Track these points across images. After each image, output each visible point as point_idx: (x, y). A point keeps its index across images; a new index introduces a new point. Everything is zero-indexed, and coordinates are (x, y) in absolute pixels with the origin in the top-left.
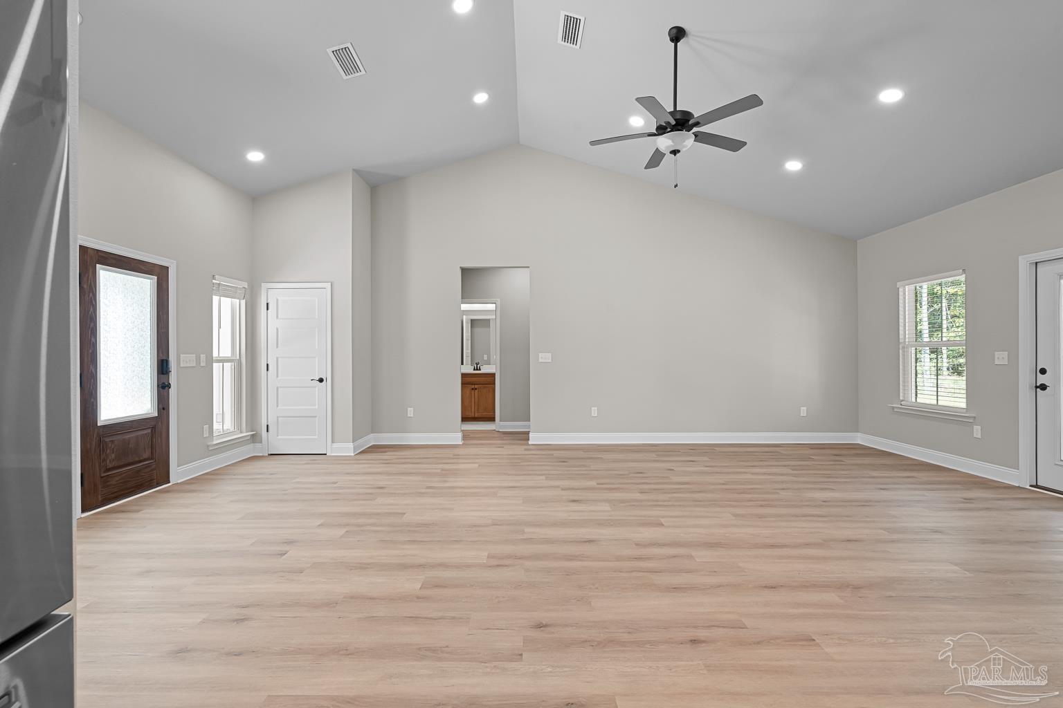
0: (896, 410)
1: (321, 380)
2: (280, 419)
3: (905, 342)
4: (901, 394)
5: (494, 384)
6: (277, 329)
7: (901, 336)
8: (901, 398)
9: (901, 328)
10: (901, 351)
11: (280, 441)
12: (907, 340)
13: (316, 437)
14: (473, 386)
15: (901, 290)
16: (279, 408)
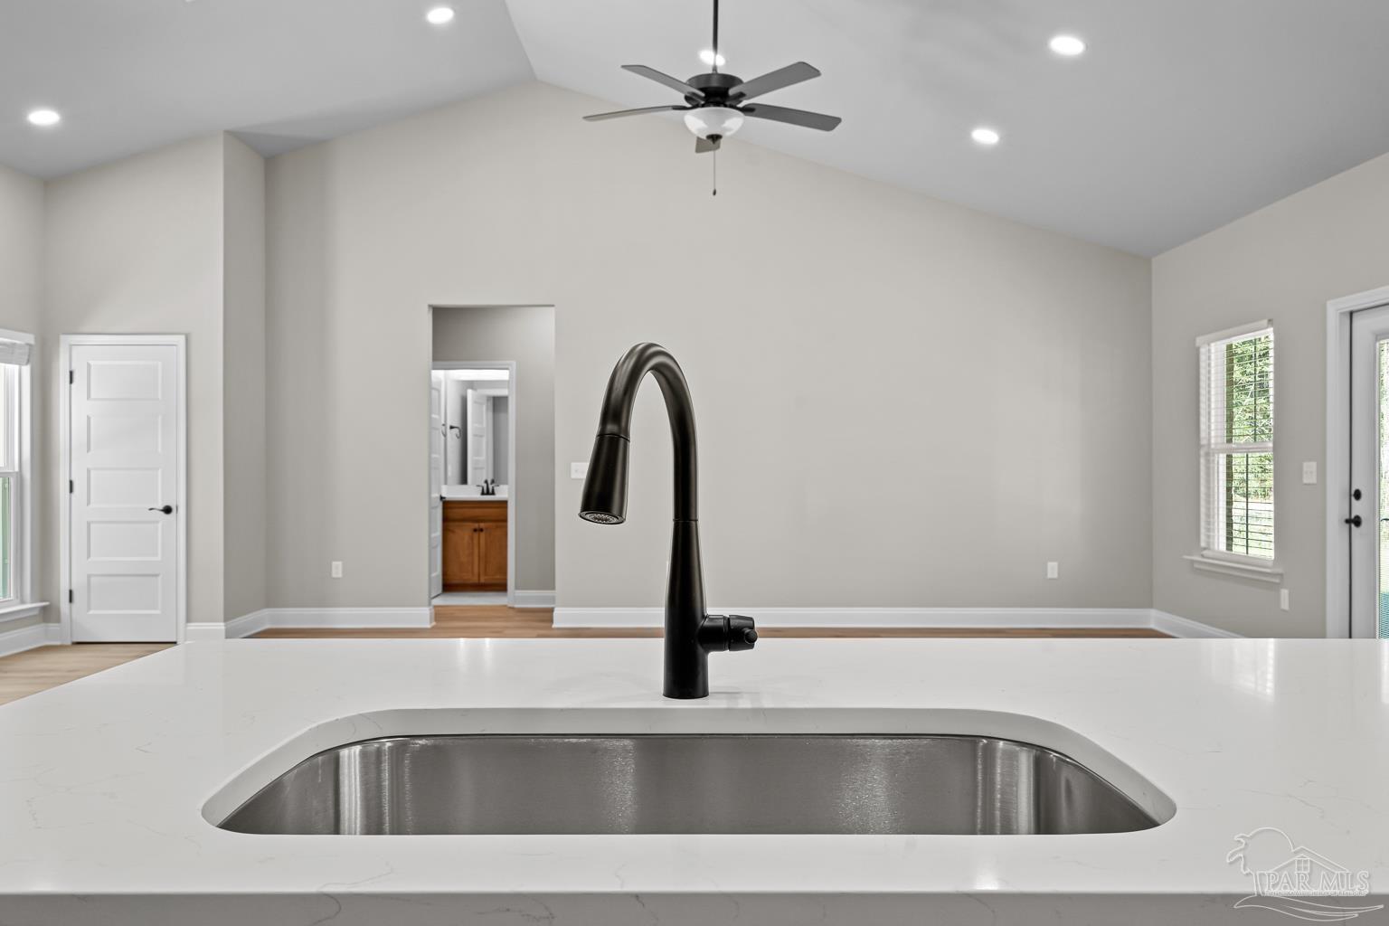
0: (1196, 566)
1: (168, 510)
2: (93, 579)
3: (1209, 444)
4: (1203, 537)
5: (505, 520)
6: (89, 418)
7: (1203, 434)
8: (1203, 544)
9: (1203, 419)
10: (1202, 461)
11: (94, 619)
12: (1213, 441)
13: (158, 612)
14: (476, 525)
15: (1203, 350)
16: (92, 559)
